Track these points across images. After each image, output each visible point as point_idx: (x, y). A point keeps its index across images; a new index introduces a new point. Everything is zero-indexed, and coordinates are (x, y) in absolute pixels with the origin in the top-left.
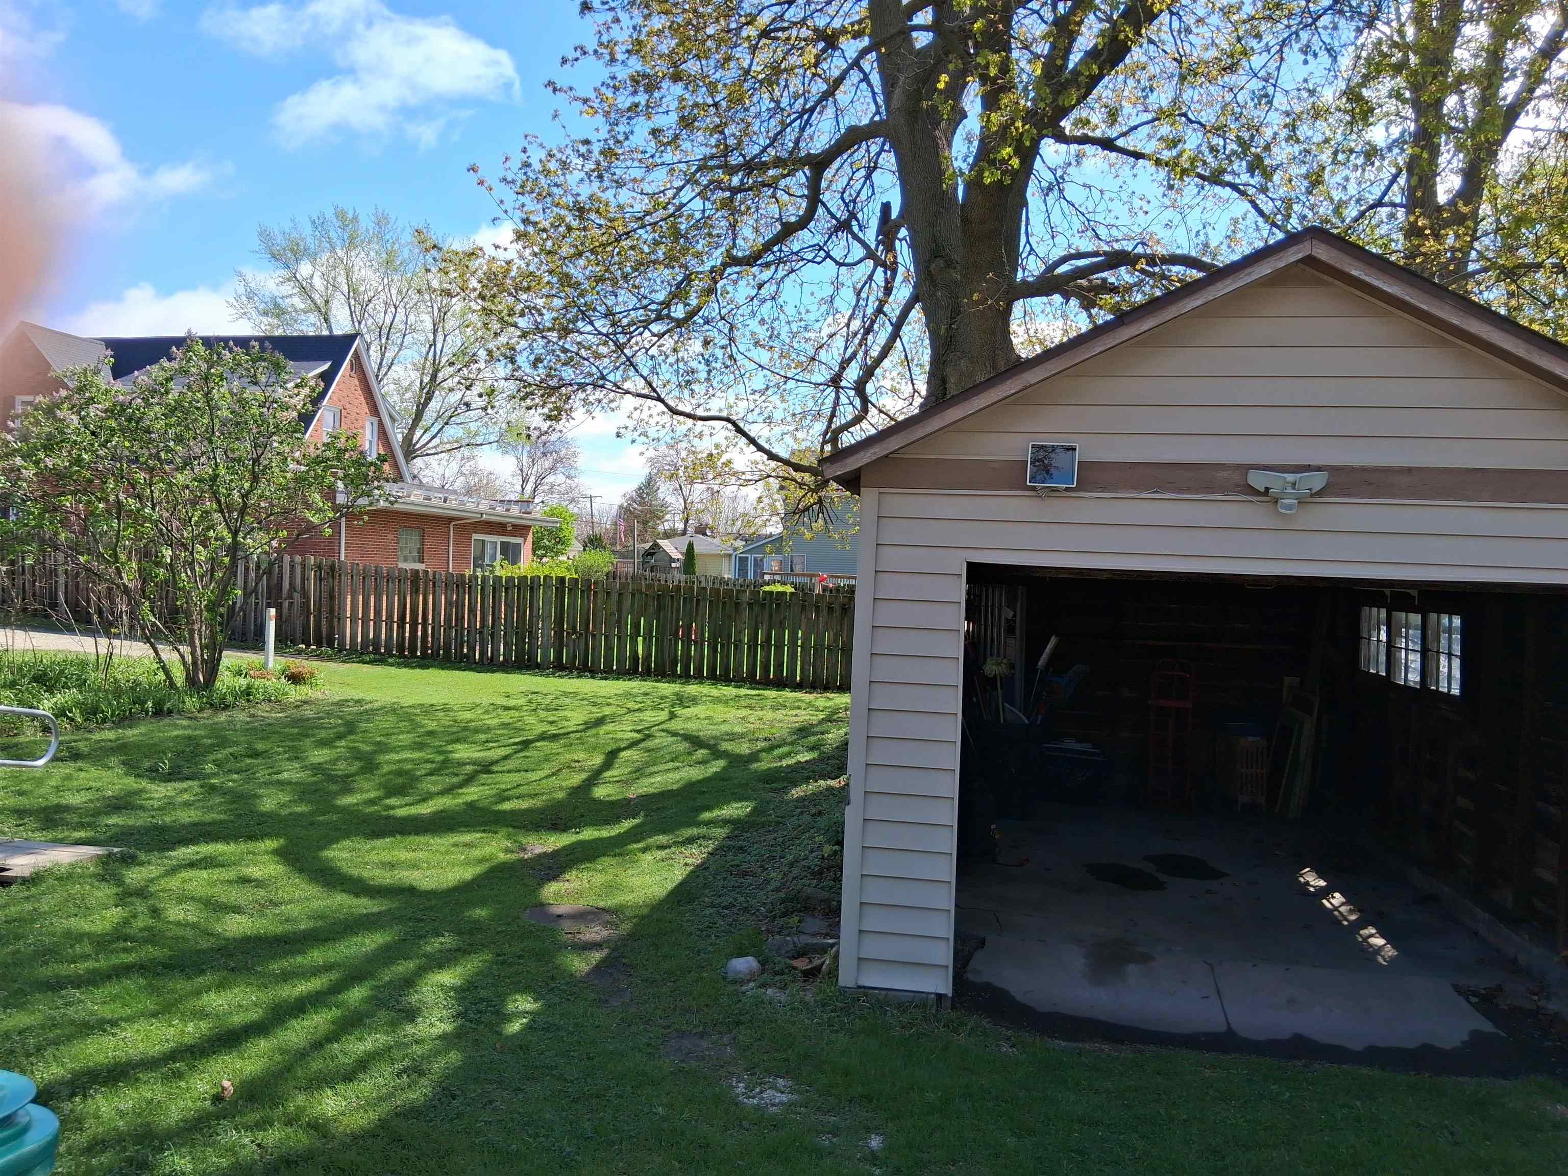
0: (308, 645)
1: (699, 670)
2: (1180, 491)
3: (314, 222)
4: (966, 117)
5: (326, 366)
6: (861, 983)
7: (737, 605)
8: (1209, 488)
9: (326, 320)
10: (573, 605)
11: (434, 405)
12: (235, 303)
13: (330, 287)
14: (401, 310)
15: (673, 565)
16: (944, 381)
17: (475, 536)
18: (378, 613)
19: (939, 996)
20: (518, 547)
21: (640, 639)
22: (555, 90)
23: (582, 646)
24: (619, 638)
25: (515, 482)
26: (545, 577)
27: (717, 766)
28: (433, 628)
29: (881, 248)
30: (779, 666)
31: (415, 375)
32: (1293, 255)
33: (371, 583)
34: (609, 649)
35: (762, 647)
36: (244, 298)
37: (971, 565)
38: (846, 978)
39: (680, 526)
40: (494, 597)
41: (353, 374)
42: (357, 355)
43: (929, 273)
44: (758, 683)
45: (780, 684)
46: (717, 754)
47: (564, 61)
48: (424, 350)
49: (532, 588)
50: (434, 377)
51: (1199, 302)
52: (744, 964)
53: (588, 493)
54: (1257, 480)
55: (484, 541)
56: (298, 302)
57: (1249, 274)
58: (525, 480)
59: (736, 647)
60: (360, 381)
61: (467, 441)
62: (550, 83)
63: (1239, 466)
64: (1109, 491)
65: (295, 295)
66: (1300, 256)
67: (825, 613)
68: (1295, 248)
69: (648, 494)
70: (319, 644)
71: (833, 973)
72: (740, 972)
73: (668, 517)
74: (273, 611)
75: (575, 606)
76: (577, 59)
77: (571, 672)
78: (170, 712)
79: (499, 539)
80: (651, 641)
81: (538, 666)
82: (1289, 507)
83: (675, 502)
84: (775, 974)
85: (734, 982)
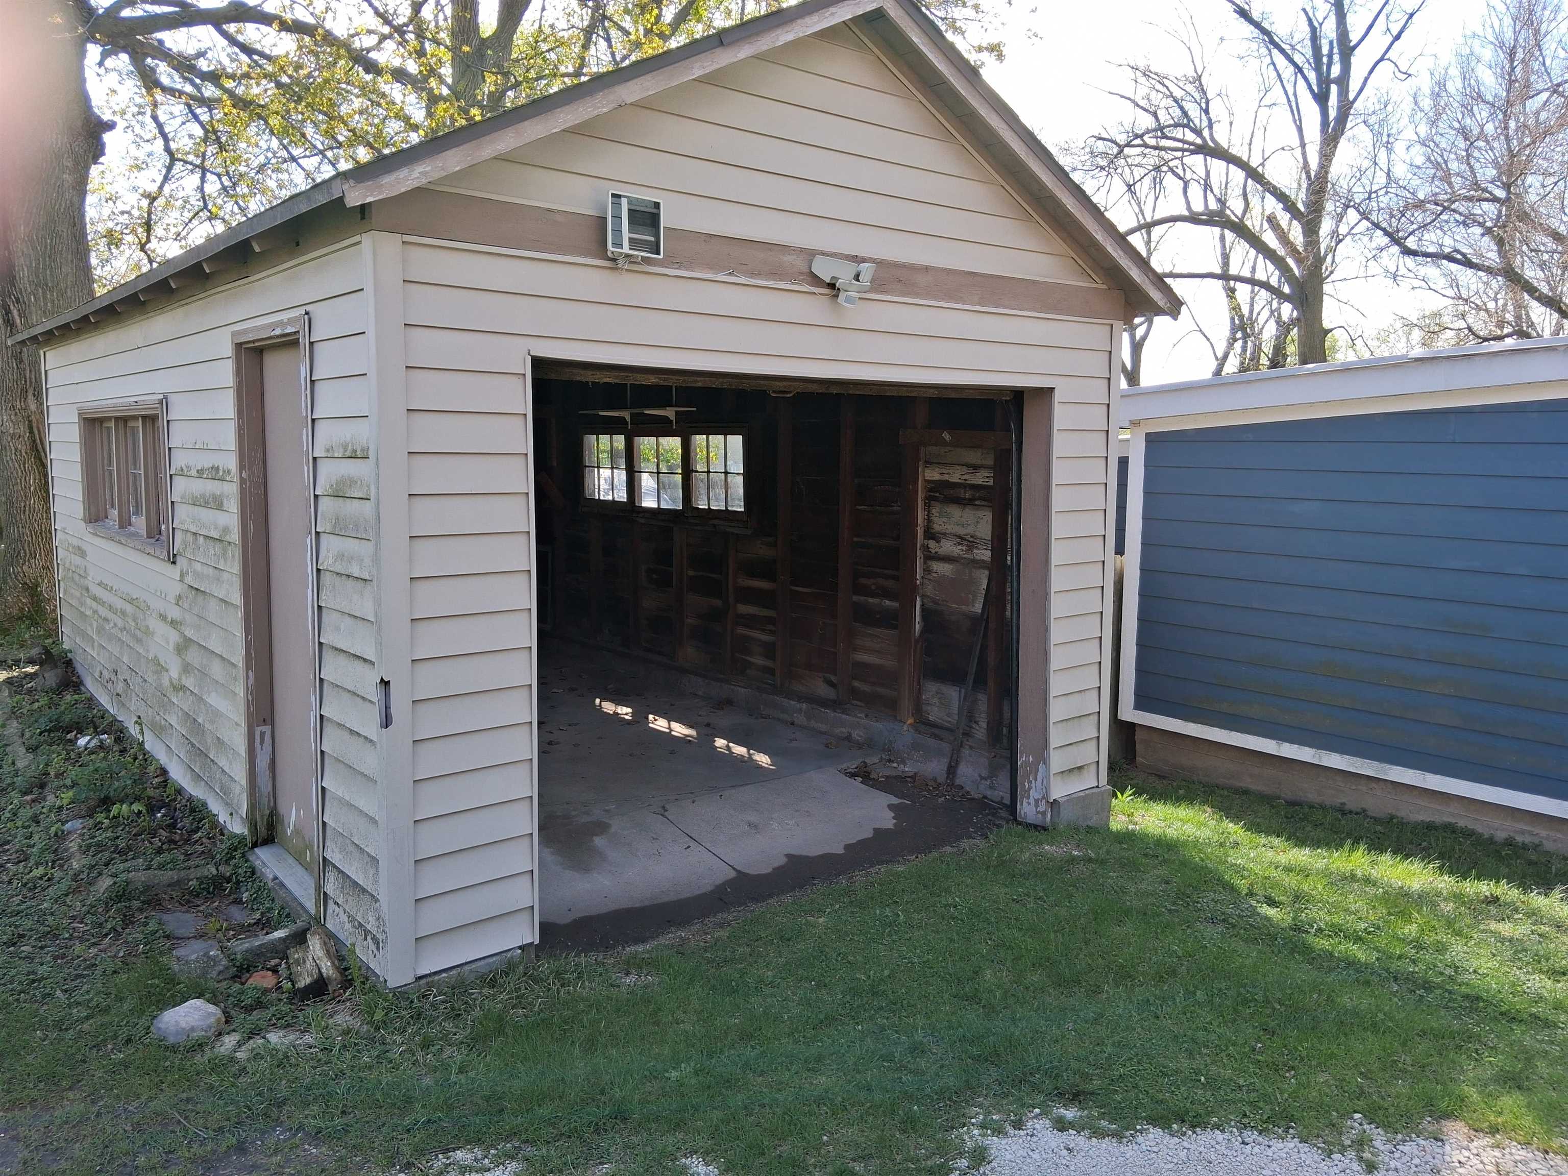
2: (753, 275)
6: (421, 969)
19: (525, 948)
37: (538, 363)
38: (393, 973)
52: (189, 1016)
64: (686, 269)
71: (357, 975)
72: (193, 1029)
82: (853, 301)
84: (249, 1009)
85: (200, 1046)
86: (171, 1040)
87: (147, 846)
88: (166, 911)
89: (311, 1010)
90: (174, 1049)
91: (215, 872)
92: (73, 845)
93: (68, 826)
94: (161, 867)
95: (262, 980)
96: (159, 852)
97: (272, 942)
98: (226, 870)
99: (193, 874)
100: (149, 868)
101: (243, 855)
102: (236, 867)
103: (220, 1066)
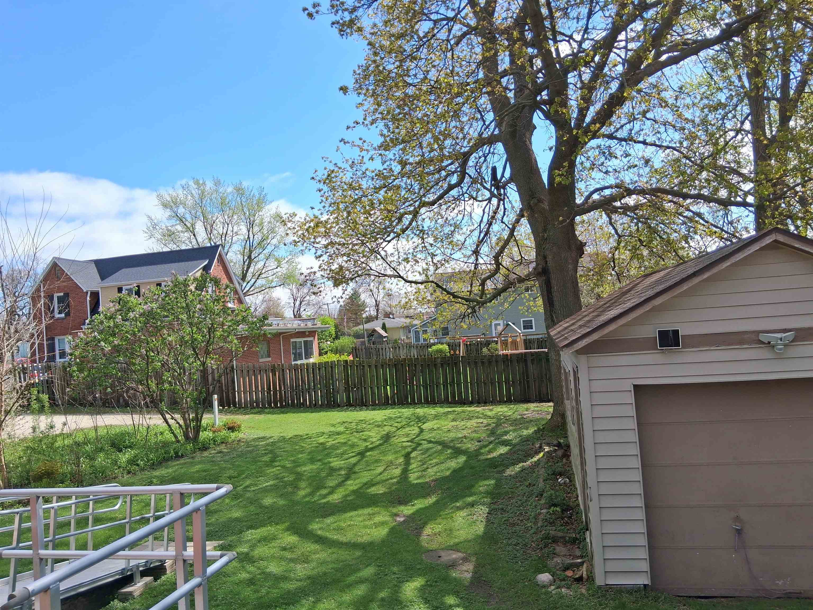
0: (224, 407)
1: (419, 399)
2: (729, 345)
3: (183, 187)
4: (536, 128)
5: (206, 263)
6: (607, 583)
7: (435, 365)
8: (741, 342)
9: (194, 235)
10: (353, 374)
11: (251, 270)
12: (147, 231)
13: (194, 218)
14: (230, 225)
15: (384, 340)
16: (545, 257)
17: (292, 340)
18: (257, 387)
19: (645, 585)
20: (311, 342)
21: (388, 387)
22: (345, 143)
23: (360, 394)
24: (378, 388)
25: (290, 301)
26: (338, 361)
27: (462, 459)
28: (285, 392)
29: (493, 188)
30: (460, 394)
31: (240, 257)
32: (768, 240)
33: (251, 372)
34: (373, 393)
35: (450, 385)
36: (151, 228)
38: (600, 581)
39: (373, 313)
40: (313, 373)
41: (219, 264)
42: (220, 255)
43: (530, 206)
44: (450, 403)
45: (463, 402)
46: (458, 452)
47: (348, 128)
48: (243, 244)
49: (332, 367)
50: (249, 257)
51: (728, 264)
52: (545, 577)
53: (326, 303)
54: (763, 337)
55: (296, 342)
56: (179, 228)
57: (749, 250)
58: (295, 300)
59: (437, 386)
60: (223, 267)
61: (268, 286)
62: (342, 140)
63: (754, 332)
64: (696, 347)
65: (177, 224)
66: (771, 240)
67: (480, 364)
68: (768, 237)
69: (355, 299)
70: (229, 407)
71: (591, 578)
72: (544, 581)
73: (367, 309)
74: (216, 396)
75: (354, 374)
76: (354, 127)
77: (356, 407)
78: (182, 456)
79: (302, 340)
80: (394, 387)
81: (339, 406)
82: (780, 349)
83: (370, 301)
84: (561, 580)
85: (544, 587)
86: (539, 583)
87: (558, 522)
88: (558, 545)
89: (575, 586)
90: (538, 585)
91: (574, 536)
92: (542, 517)
93: (542, 511)
94: (559, 531)
95: (569, 573)
96: (562, 526)
97: (576, 563)
98: (578, 536)
99: (569, 535)
100: (555, 530)
101: (584, 532)
102: (581, 536)
103: (547, 593)
